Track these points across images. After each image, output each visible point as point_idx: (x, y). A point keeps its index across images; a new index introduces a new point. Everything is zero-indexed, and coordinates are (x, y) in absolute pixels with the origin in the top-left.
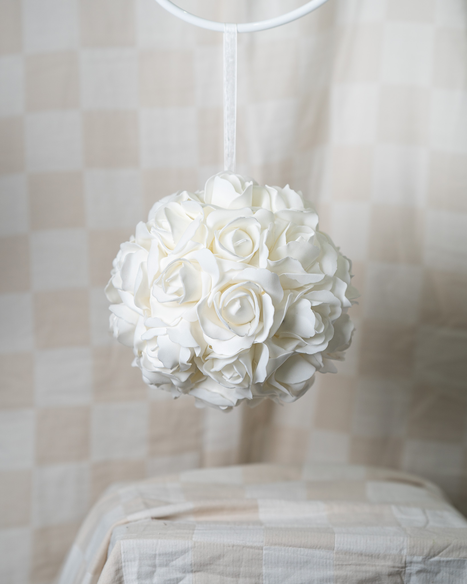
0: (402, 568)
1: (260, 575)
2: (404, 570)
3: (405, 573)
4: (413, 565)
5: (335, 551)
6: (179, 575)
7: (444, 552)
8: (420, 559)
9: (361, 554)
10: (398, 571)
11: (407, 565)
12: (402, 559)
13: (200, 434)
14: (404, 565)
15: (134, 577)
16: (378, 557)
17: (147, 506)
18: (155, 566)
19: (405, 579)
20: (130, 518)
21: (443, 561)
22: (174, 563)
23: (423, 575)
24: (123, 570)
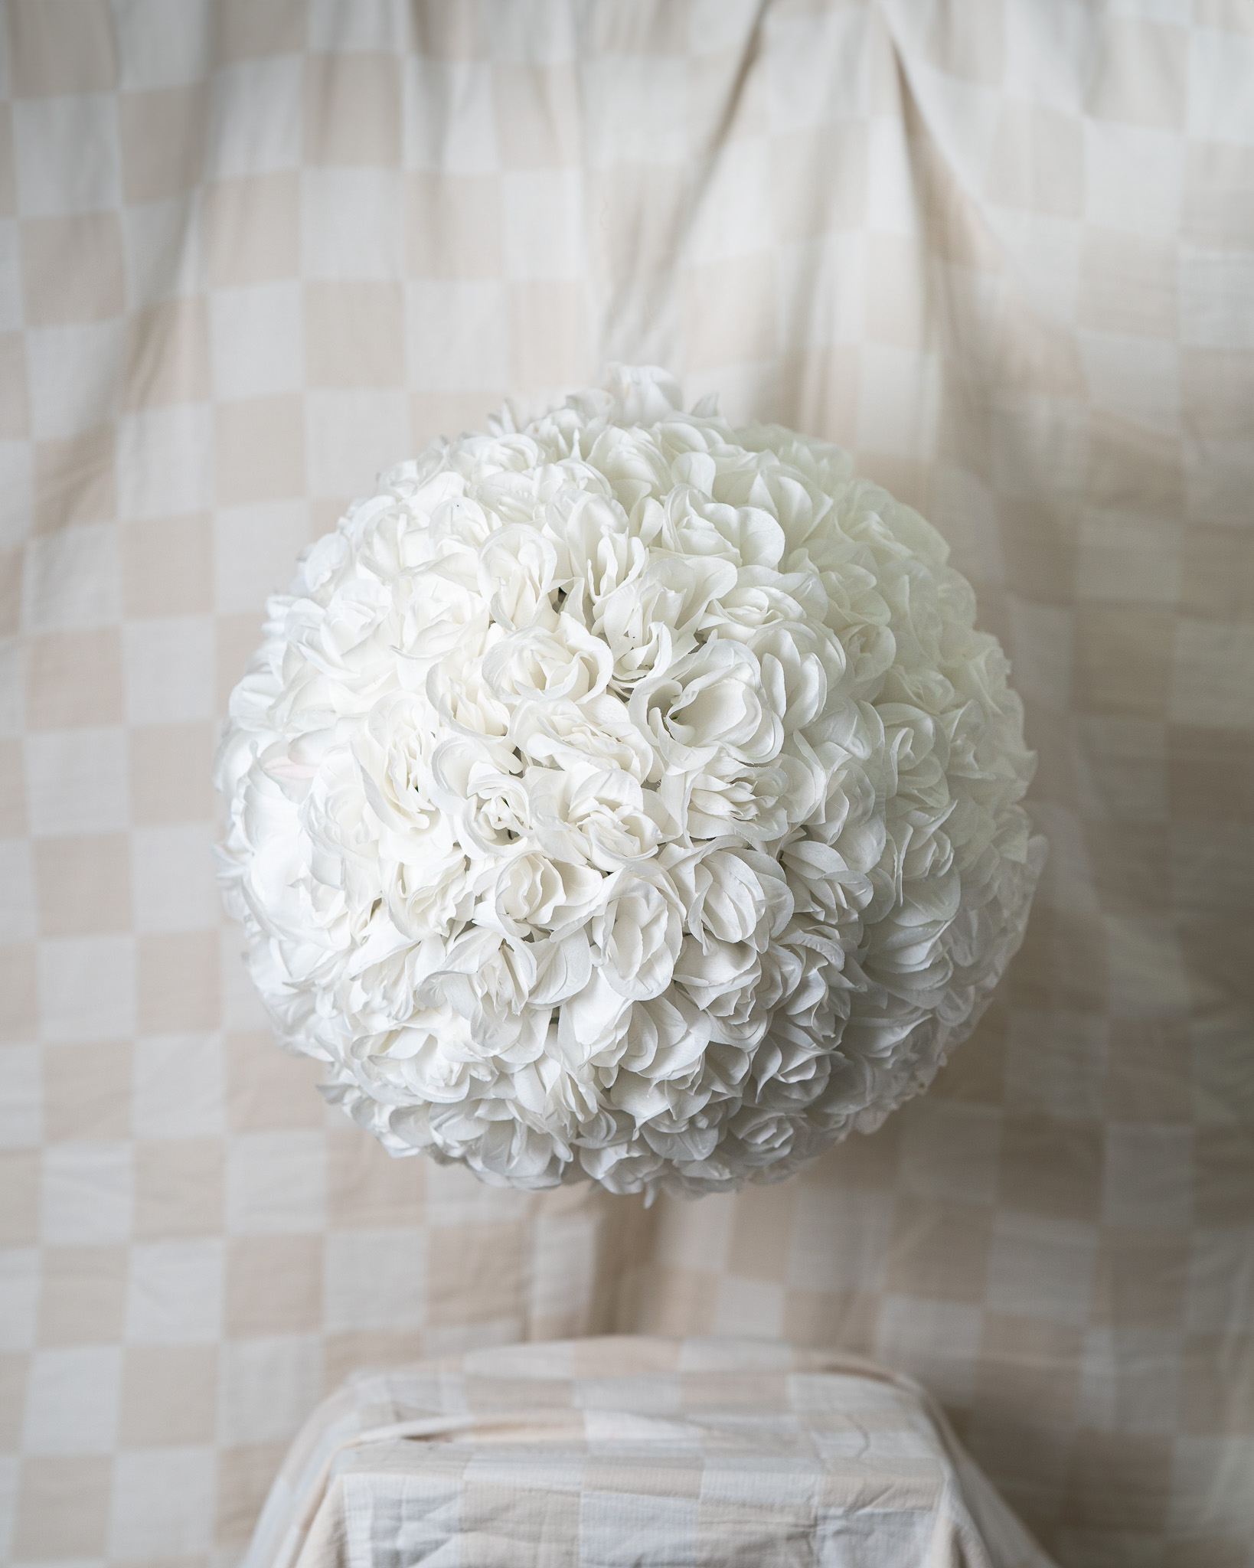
0: (810, 1526)
1: (574, 1539)
2: (812, 1530)
3: (814, 1536)
4: (828, 1521)
5: (700, 1501)
6: (440, 1535)
7: (881, 1499)
8: (840, 1511)
9: (744, 1505)
10: (803, 1532)
11: (819, 1522)
12: (810, 1513)
13: (522, 1286)
14: (812, 1523)
15: (366, 1535)
16: (771, 1508)
17: (399, 1417)
18: (399, 1519)
19: (815, 1545)
20: (366, 1436)
21: (878, 1514)
22: (431, 1515)
23: (844, 1539)
24: (347, 1523)
